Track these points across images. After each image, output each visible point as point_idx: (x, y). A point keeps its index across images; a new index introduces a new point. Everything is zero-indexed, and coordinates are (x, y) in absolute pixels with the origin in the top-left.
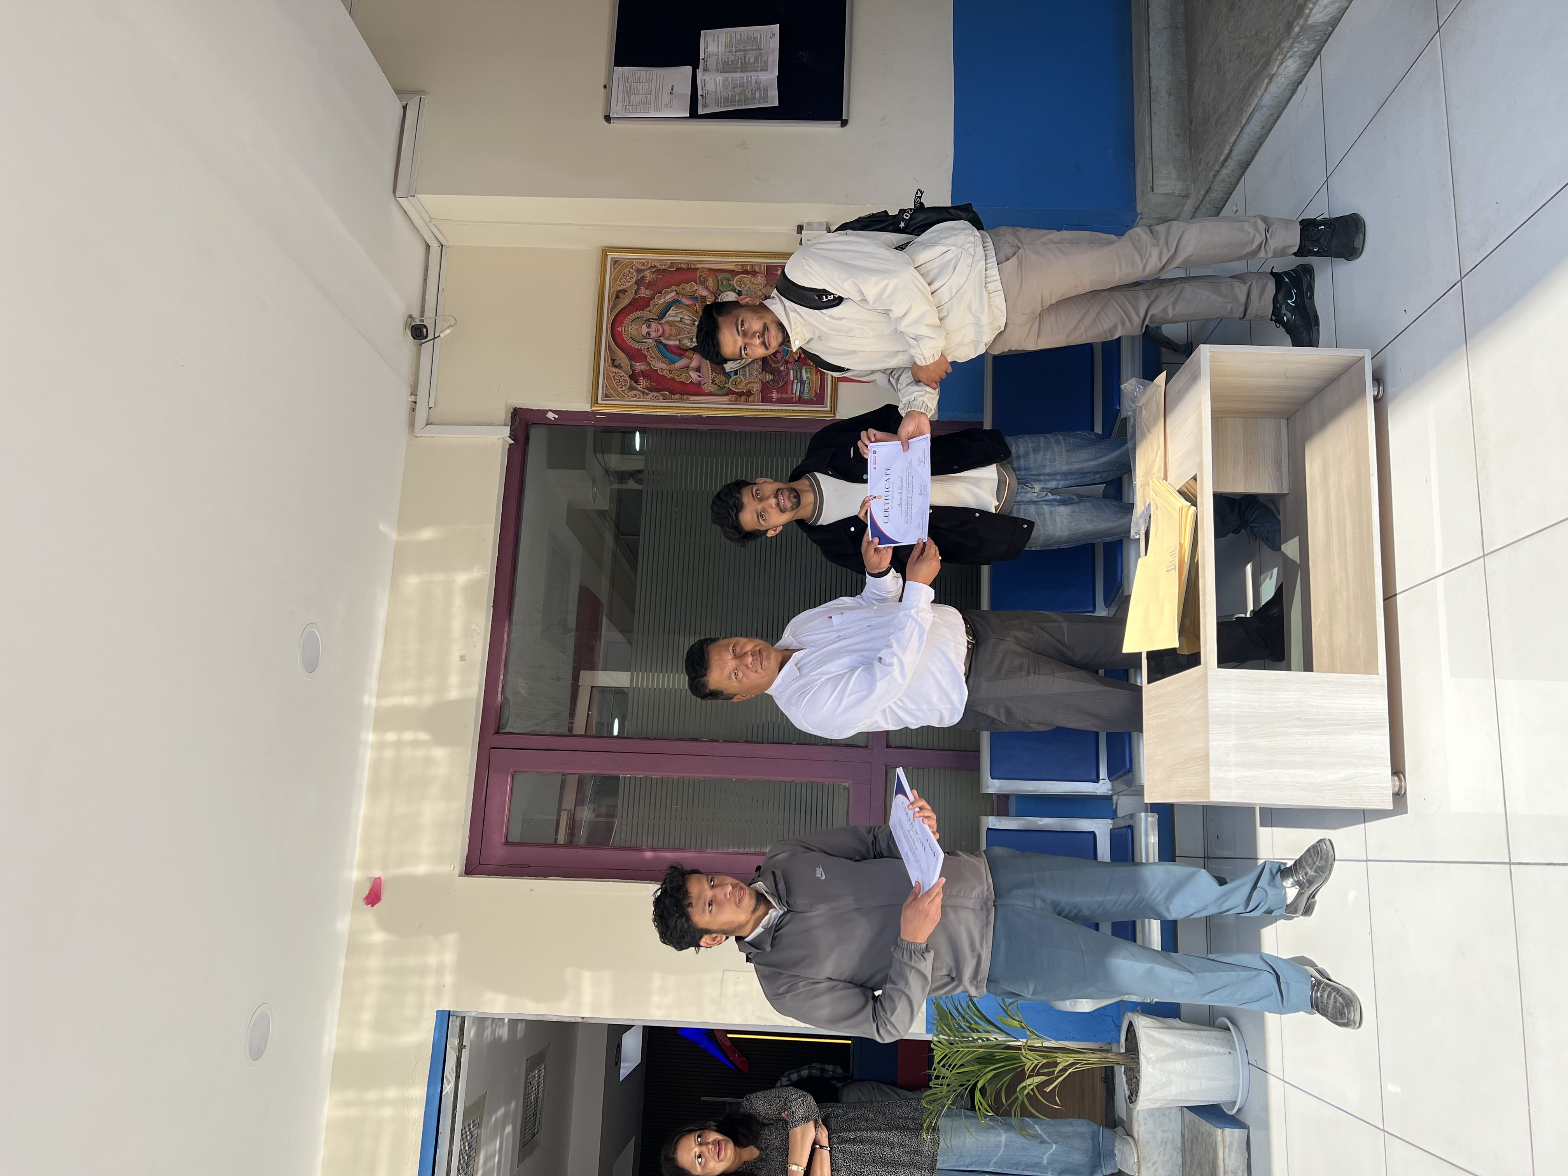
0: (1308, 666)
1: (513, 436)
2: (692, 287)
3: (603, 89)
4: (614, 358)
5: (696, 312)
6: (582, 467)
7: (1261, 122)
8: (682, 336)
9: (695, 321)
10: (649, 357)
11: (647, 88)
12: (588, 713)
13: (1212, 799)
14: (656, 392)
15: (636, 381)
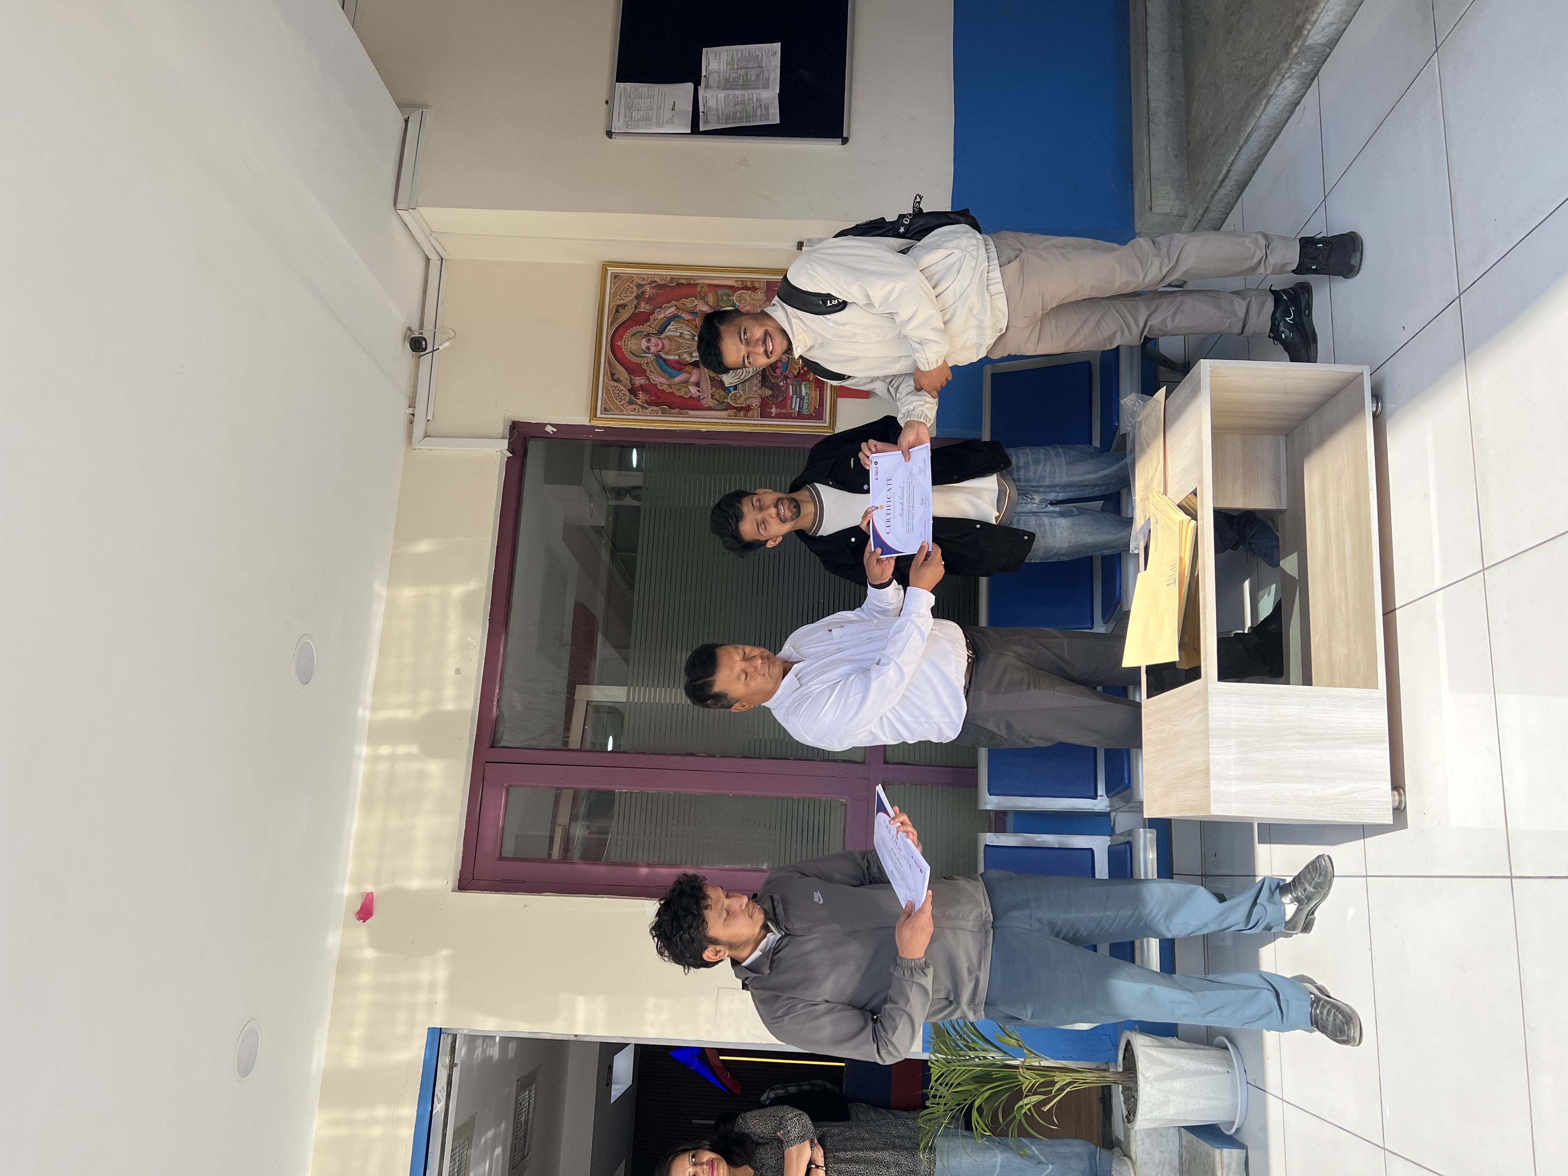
0: (1307, 680)
1: (511, 449)
2: (693, 302)
3: (605, 105)
4: (614, 372)
5: (696, 327)
6: (579, 483)
7: (1260, 142)
8: (682, 351)
9: (695, 336)
10: (648, 371)
11: (649, 104)
12: (584, 727)
13: (1213, 813)
14: (656, 406)
15: (636, 396)
